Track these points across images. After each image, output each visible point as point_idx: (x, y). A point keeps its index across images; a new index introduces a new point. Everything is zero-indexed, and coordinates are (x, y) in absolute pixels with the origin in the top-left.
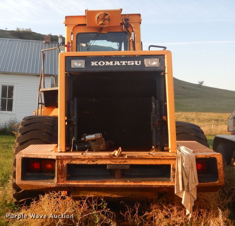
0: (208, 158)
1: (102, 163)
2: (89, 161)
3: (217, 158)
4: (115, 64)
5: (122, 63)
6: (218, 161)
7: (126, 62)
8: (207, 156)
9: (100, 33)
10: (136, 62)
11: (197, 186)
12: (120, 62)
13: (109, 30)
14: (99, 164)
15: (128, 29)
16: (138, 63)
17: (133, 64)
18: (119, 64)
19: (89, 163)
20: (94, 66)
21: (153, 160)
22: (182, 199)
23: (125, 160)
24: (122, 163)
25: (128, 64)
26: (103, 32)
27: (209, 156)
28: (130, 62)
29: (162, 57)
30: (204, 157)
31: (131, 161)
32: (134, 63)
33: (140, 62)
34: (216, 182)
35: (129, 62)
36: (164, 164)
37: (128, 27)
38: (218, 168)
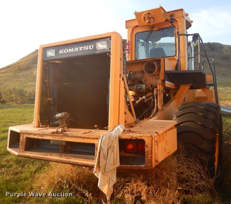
0: (135, 140)
1: (47, 139)
2: (39, 136)
3: (145, 140)
4: (75, 51)
5: (80, 49)
6: (146, 144)
7: (83, 47)
8: (133, 138)
9: (152, 30)
10: (90, 46)
11: (117, 167)
12: (78, 48)
13: (159, 27)
14: (45, 139)
15: (173, 23)
16: (91, 47)
17: (87, 48)
18: (77, 50)
19: (39, 138)
20: (61, 54)
21: (82, 138)
22: (98, 179)
23: (62, 137)
24: (59, 140)
25: (84, 49)
26: (155, 29)
27: (136, 138)
28: (86, 47)
29: (109, 39)
30: (129, 138)
31: (66, 139)
32: (89, 47)
33: (93, 46)
34: (142, 166)
35: (84, 47)
36: (90, 142)
37: (173, 22)
38: (146, 151)
